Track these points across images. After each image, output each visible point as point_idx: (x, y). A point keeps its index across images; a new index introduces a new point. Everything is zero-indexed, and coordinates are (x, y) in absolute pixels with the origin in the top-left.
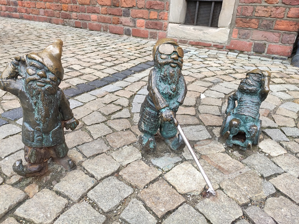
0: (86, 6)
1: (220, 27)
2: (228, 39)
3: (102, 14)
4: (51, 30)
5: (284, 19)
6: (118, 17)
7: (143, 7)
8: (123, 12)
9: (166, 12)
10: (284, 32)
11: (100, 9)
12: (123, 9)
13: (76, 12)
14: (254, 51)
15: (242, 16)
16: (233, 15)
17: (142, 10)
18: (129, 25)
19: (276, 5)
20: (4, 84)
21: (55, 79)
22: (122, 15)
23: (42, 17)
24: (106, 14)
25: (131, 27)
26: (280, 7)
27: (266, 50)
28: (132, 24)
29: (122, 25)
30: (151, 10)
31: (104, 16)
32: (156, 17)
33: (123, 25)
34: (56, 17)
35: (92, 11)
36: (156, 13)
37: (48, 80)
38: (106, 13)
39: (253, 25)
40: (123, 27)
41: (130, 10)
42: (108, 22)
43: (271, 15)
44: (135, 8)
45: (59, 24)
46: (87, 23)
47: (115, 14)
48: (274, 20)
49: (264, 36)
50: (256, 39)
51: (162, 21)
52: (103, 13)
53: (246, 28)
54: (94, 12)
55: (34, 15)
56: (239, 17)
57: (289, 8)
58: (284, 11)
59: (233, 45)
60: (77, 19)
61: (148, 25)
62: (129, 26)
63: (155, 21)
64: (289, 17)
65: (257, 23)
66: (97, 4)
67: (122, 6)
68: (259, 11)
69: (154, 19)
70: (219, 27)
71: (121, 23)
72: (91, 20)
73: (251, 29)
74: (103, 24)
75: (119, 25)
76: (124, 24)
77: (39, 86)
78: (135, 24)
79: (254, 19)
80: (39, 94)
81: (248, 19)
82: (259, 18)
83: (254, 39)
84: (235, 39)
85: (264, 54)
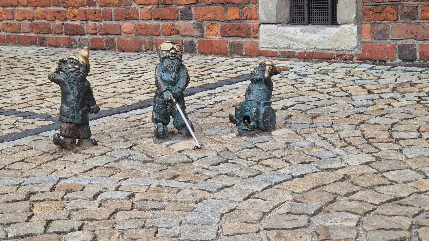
0: (113, 9)
1: (342, 24)
2: (358, 42)
3: (143, 20)
4: (47, 58)
6: (172, 23)
7: (215, 2)
8: (179, 12)
9: (253, 6)
11: (139, 12)
12: (180, 7)
13: (94, 21)
14: (400, 59)
15: (372, 4)
16: (356, 2)
17: (212, 7)
18: (192, 34)
20: (53, 76)
21: (85, 71)
22: (178, 18)
23: (26, 36)
24: (150, 20)
25: (196, 37)
27: (418, 53)
28: (196, 33)
29: (179, 36)
30: (228, 5)
31: (147, 23)
32: (237, 16)
33: (182, 36)
34: (55, 33)
35: (125, 16)
36: (237, 10)
37: (81, 71)
38: (149, 17)
39: (390, 16)
40: (181, 38)
41: (193, 9)
42: (155, 33)
44: (200, 4)
45: (61, 47)
46: (116, 40)
47: (166, 18)
48: (418, 4)
49: (409, 32)
50: (399, 37)
51: (248, 22)
52: (145, 18)
53: (381, 22)
54: (128, 18)
55: (10, 34)
56: (368, 6)
59: (366, 52)
60: (96, 34)
61: (226, 32)
62: (193, 37)
63: (237, 24)
65: (395, 12)
66: (133, 3)
67: (178, 3)
69: (234, 20)
70: (340, 24)
71: (178, 33)
72: (122, 33)
73: (388, 22)
74: (145, 38)
75: (174, 36)
76: (183, 33)
77: (75, 75)
78: (202, 31)
79: (389, 6)
80: (75, 80)
81: (380, 7)
82: (397, 3)
83: (397, 39)
84: (368, 42)
85: (416, 62)
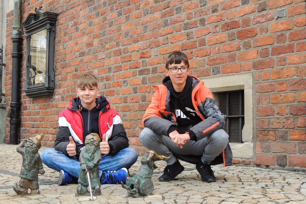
0: (127, 130)
2: (253, 154)
5: (295, 129)
10: (298, 141)
14: (277, 165)
15: (262, 129)
16: (253, 128)
19: (286, 116)
26: (289, 117)
27: (288, 162)
35: (132, 135)
37: (33, 147)
39: (271, 137)
43: (284, 127)
48: (288, 131)
49: (282, 148)
53: (266, 141)
54: (134, 136)
56: (259, 131)
57: (297, 118)
58: (293, 122)
59: (258, 160)
64: (298, 127)
65: (274, 135)
66: (137, 127)
68: (274, 123)
70: (244, 142)
72: (131, 145)
73: (270, 141)
74: (142, 148)
79: (272, 131)
80: (29, 152)
81: (266, 132)
82: (275, 129)
83: (276, 152)
84: (259, 154)
85: (287, 167)
